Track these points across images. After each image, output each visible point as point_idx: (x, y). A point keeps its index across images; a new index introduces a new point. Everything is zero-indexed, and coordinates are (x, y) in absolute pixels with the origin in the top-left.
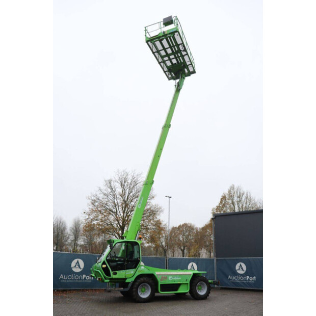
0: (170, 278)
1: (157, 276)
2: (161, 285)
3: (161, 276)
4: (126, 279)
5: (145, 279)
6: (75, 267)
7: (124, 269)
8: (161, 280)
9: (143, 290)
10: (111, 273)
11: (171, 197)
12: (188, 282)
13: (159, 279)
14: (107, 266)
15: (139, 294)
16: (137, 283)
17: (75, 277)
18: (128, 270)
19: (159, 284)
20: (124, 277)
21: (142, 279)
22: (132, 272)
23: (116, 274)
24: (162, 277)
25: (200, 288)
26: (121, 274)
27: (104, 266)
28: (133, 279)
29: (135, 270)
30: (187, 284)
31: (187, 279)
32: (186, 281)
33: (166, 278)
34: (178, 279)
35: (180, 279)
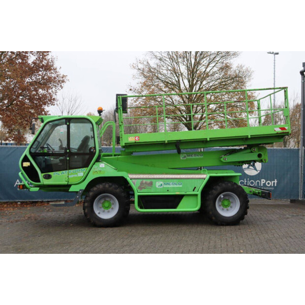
0: (158, 184)
1: (131, 182)
2: (140, 197)
3: (139, 181)
4: (69, 186)
5: (107, 186)
7: (66, 169)
8: (140, 188)
9: (106, 204)
10: (41, 175)
12: (199, 193)
13: (135, 186)
14: (31, 163)
15: (97, 212)
16: (91, 194)
18: (72, 171)
19: (137, 194)
20: (66, 183)
21: (101, 186)
22: (80, 173)
23: (49, 177)
24: (142, 183)
25: (226, 203)
26: (58, 178)
27: (26, 164)
28: (83, 186)
29: (85, 170)
30: (196, 195)
31: (195, 188)
32: (194, 190)
33: (151, 184)
34: (175, 186)
35: (181, 186)
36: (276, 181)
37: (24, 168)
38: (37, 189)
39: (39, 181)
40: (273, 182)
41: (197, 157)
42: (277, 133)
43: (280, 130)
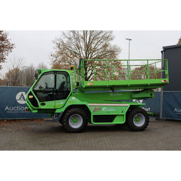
0: (104, 109)
1: (89, 107)
2: (94, 116)
3: (94, 107)
4: (55, 110)
5: (76, 110)
6: (20, 99)
7: (54, 100)
8: (94, 111)
9: (75, 120)
10: (39, 103)
11: (131, 40)
12: (125, 114)
13: (91, 110)
14: (34, 96)
15: (70, 124)
16: (68, 114)
17: (20, 109)
18: (57, 101)
19: (92, 114)
20: (54, 108)
21: (73, 110)
22: (61, 102)
23: (44, 104)
24: (95, 108)
25: (138, 119)
26: (49, 105)
27: (31, 97)
28: (63, 110)
29: (65, 100)
30: (123, 115)
31: (123, 111)
32: (122, 112)
33: (100, 109)
34: (113, 110)
35: (116, 110)
36: (149, 109)
37: (29, 99)
38: (37, 111)
39: (38, 107)
40: (148, 109)
41: (119, 95)
42: (162, 83)
43: (164, 81)
